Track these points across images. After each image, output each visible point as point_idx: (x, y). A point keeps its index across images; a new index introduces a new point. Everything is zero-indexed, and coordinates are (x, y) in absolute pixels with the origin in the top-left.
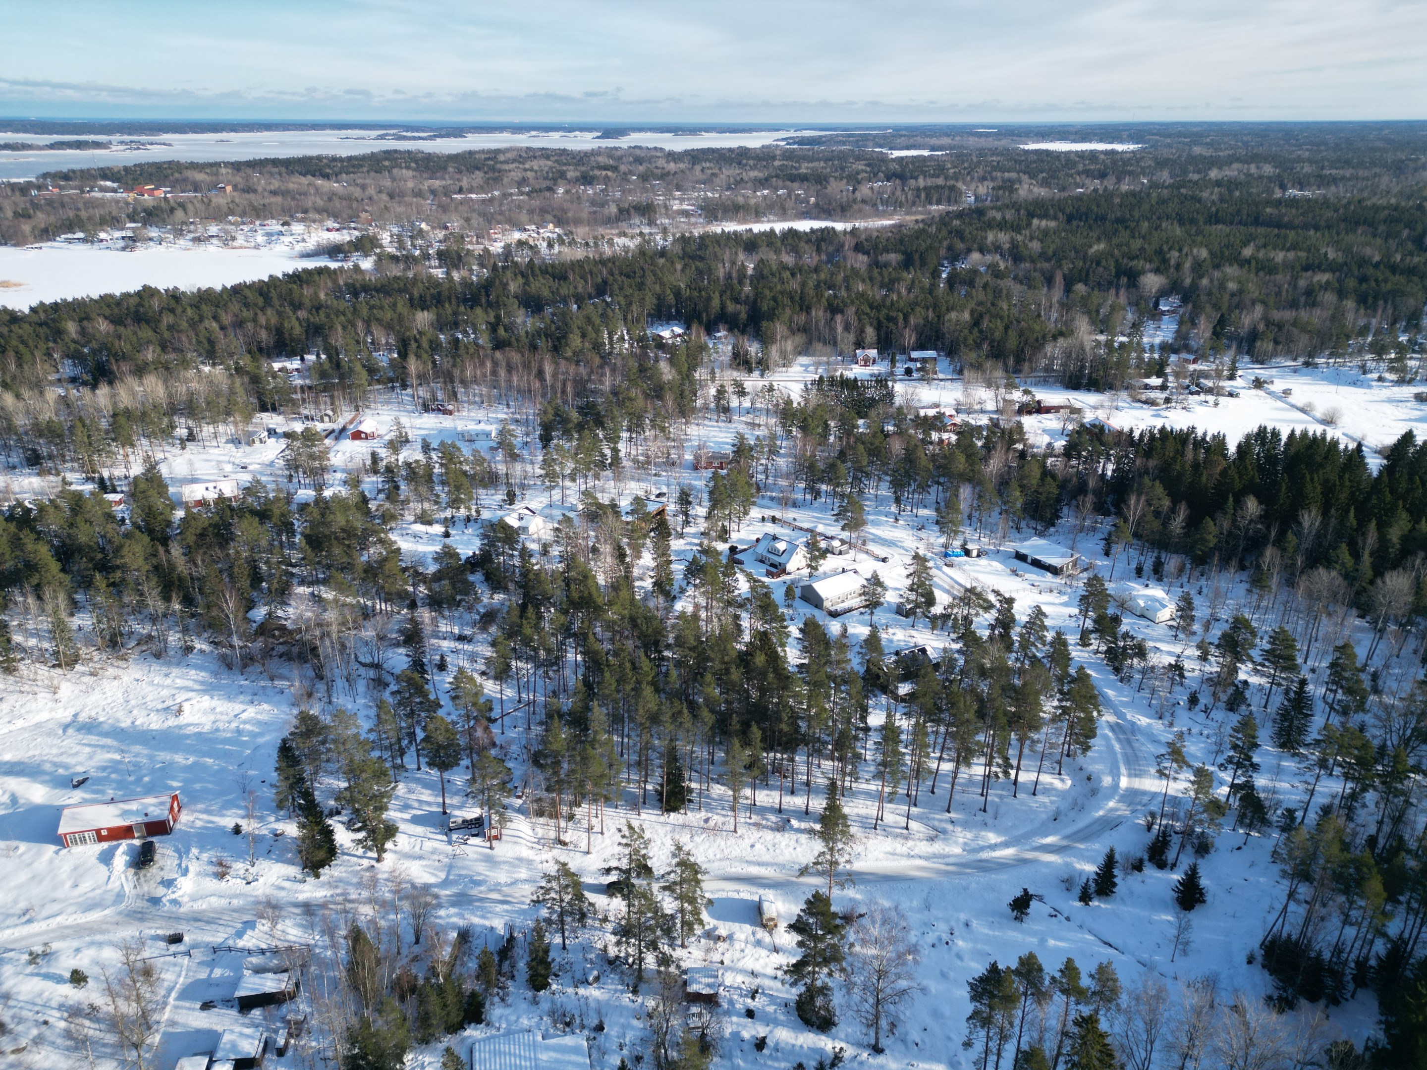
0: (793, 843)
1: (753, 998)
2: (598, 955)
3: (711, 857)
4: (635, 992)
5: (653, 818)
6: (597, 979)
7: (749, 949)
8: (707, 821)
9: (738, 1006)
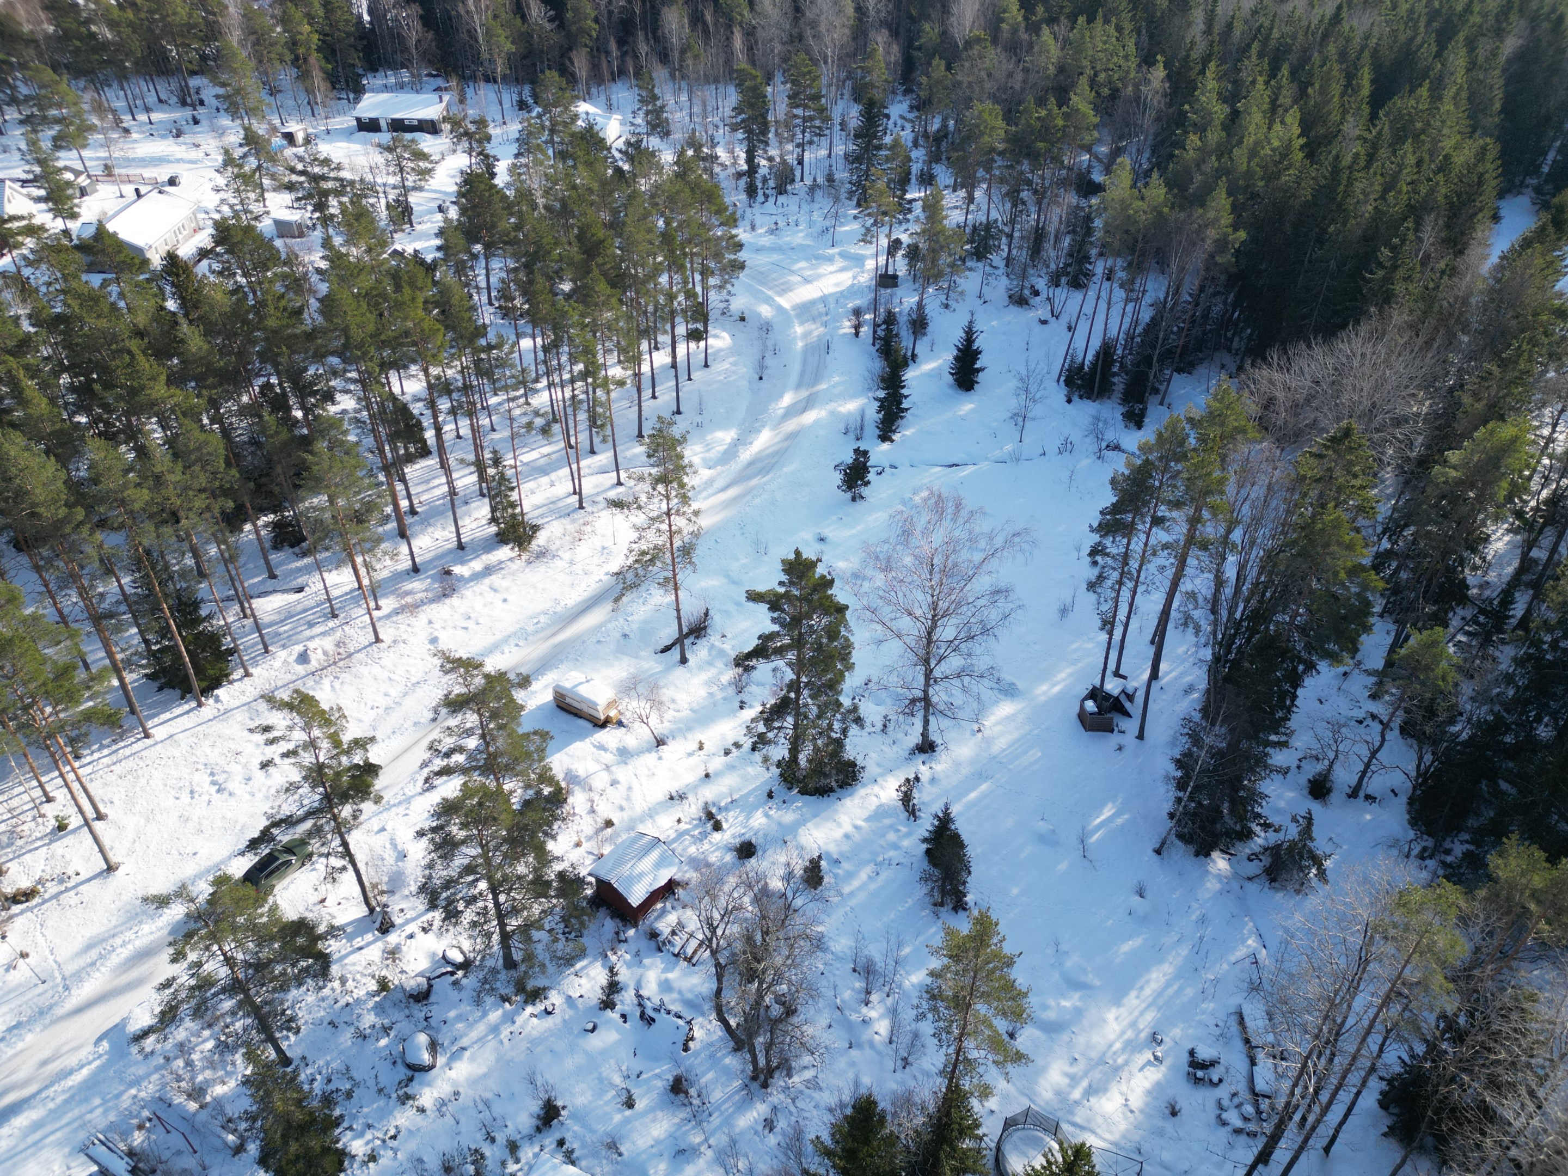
0: (490, 595)
1: (717, 827)
2: (379, 1009)
3: (382, 702)
4: (534, 996)
5: (186, 722)
6: (434, 1046)
7: (622, 773)
8: (303, 658)
9: (713, 858)
